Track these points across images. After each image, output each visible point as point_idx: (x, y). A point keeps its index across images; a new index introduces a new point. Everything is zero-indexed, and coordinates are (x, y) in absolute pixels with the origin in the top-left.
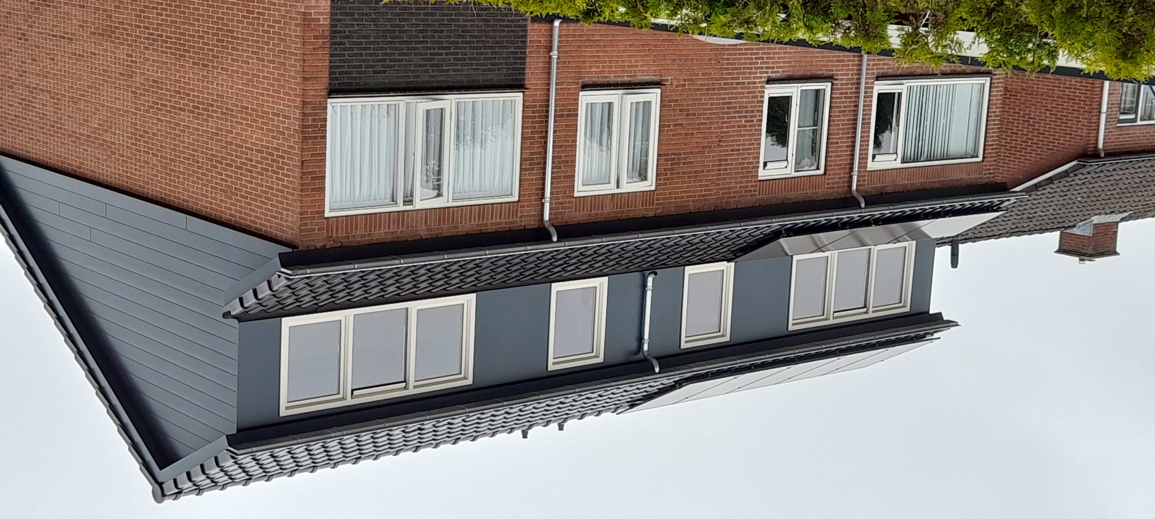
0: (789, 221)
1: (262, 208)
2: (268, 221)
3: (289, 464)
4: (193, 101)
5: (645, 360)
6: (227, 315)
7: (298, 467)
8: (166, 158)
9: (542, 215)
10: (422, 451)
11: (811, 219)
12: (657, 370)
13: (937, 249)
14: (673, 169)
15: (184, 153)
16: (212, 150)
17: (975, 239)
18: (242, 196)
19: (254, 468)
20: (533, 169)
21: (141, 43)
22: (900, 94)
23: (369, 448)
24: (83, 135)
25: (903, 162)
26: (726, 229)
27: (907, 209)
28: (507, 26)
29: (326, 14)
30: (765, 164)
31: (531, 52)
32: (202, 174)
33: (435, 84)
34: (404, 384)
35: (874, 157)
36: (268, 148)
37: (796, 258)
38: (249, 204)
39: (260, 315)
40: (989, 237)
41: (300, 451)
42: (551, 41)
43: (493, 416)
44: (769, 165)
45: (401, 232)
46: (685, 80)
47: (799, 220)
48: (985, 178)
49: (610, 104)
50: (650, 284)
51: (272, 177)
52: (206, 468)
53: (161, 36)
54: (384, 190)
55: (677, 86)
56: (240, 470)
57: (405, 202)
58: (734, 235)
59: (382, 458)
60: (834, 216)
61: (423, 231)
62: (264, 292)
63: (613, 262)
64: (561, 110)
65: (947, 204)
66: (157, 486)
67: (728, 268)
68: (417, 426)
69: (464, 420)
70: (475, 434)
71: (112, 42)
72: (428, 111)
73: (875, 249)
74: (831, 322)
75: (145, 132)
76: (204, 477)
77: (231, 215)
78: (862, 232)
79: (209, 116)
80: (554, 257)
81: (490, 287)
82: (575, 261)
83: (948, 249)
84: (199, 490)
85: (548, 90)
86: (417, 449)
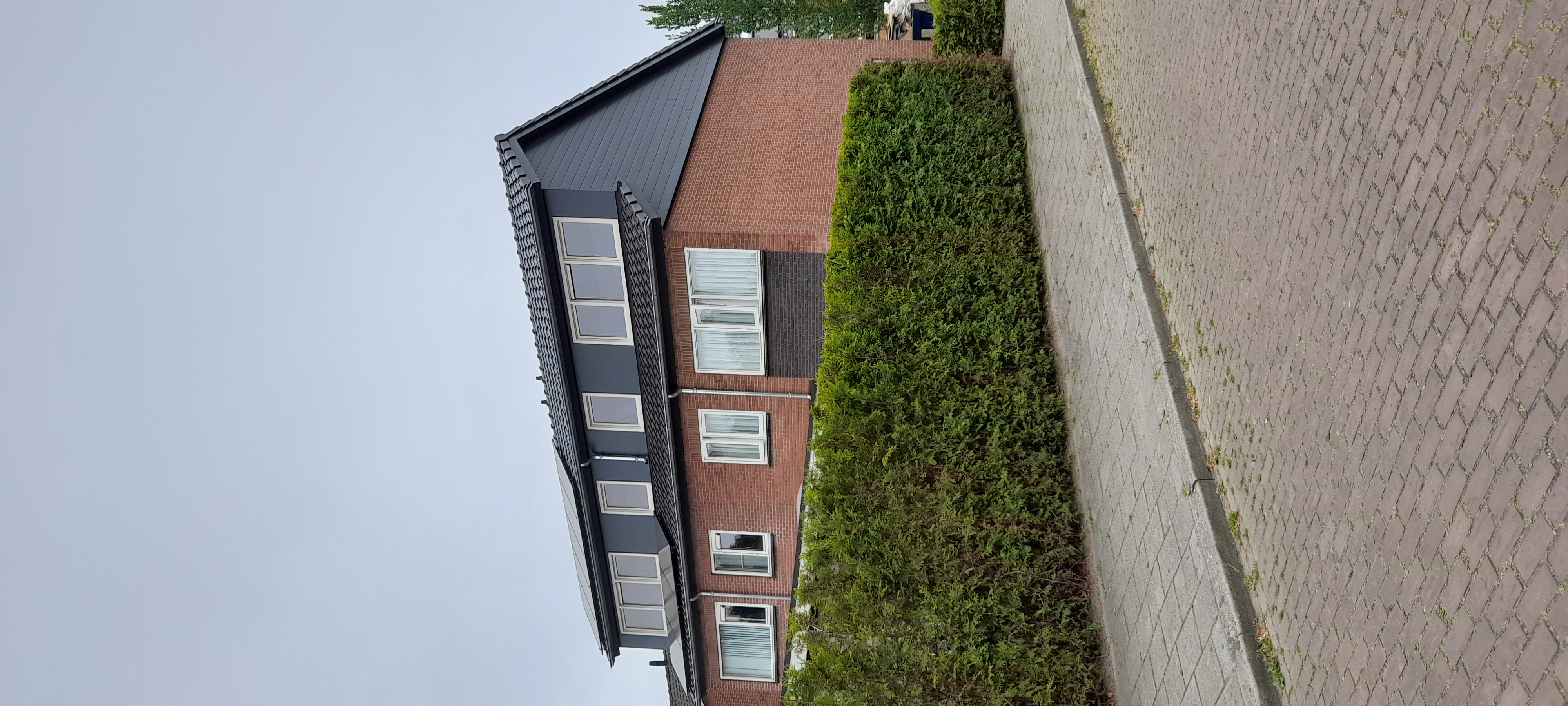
0: (681, 551)
1: (690, 207)
2: (681, 212)
3: (520, 223)
4: (757, 166)
5: (589, 457)
6: (620, 184)
7: (518, 229)
8: (721, 148)
9: (686, 388)
10: (528, 310)
11: (682, 566)
12: (582, 465)
13: (662, 651)
14: (715, 473)
15: (725, 159)
16: (727, 177)
17: (668, 676)
18: (697, 195)
19: (518, 200)
20: (716, 382)
21: (794, 134)
22: (764, 622)
23: (531, 275)
24: (735, 97)
25: (720, 626)
26: (676, 509)
27: (689, 630)
28: (807, 365)
29: (814, 250)
30: (719, 534)
31: (790, 380)
32: (711, 171)
33: (769, 319)
34: (573, 298)
35: (723, 606)
36: (728, 212)
37: (656, 556)
38: (692, 199)
39: (620, 206)
40: (670, 686)
41: (530, 230)
42: (797, 393)
43: (552, 357)
44: (718, 537)
45: (674, 298)
46: (773, 480)
47: (682, 558)
48: (709, 681)
49: (758, 432)
50: (640, 459)
51: (709, 214)
52: (518, 169)
53: (799, 147)
54: (702, 285)
55: (769, 475)
56: (516, 191)
57: (694, 299)
58: (672, 515)
59: (524, 284)
60: (684, 581)
61: (675, 311)
62: (635, 208)
63: (654, 435)
64: (753, 400)
65: (692, 656)
66: (506, 137)
67: (650, 511)
68: (546, 307)
69: (549, 337)
70: (540, 345)
71: (794, 116)
72: (753, 314)
73: (662, 609)
74: (614, 581)
75: (738, 135)
76: (512, 167)
77: (685, 188)
78: (674, 599)
79: (748, 176)
80: (658, 396)
81: (638, 355)
82: (655, 410)
83: (662, 658)
84: (503, 164)
85: (767, 392)
86: (530, 307)
